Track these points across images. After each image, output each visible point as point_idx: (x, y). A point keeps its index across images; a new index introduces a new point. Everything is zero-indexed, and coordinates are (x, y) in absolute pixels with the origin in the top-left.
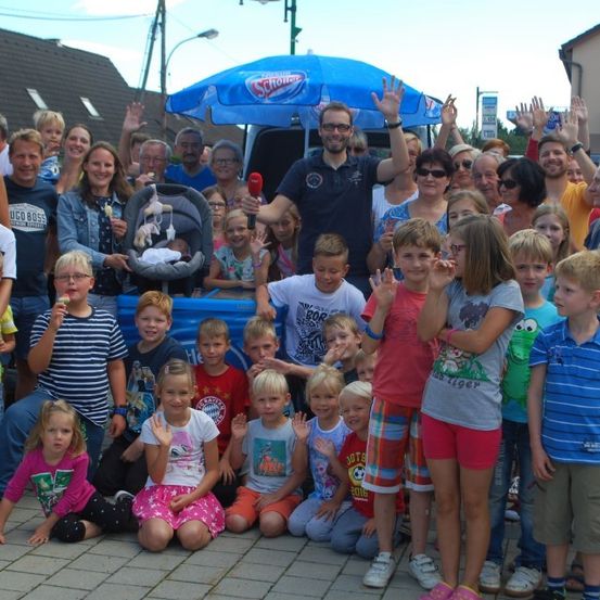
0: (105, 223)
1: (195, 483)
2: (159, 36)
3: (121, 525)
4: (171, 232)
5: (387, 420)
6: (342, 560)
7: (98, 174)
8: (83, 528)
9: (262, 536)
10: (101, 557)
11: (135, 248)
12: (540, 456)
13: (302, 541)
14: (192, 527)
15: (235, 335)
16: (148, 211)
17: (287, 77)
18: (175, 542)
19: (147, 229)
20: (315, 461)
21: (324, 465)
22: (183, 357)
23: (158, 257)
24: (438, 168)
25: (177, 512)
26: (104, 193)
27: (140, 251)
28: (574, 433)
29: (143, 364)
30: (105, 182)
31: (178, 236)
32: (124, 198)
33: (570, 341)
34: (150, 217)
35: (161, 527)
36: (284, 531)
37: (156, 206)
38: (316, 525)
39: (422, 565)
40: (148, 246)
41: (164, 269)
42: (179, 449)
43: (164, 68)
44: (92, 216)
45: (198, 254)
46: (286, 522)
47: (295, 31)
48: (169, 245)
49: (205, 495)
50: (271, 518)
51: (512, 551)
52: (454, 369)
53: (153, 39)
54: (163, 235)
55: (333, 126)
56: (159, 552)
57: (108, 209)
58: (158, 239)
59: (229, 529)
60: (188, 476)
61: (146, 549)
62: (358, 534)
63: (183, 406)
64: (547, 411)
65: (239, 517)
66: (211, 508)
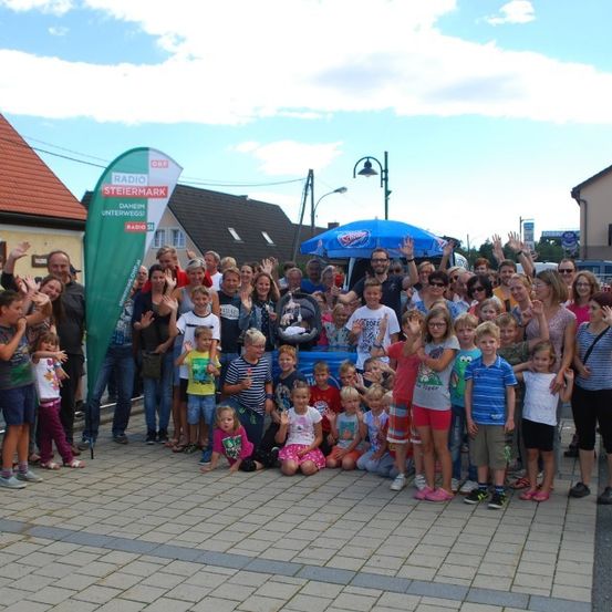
0: (265, 313)
1: (309, 443)
2: (309, 192)
3: (272, 463)
4: (300, 318)
5: (397, 407)
6: (382, 480)
7: (263, 289)
8: (255, 465)
9: (344, 470)
10: (263, 479)
11: (281, 326)
12: (471, 422)
13: (363, 473)
14: (308, 464)
15: (332, 370)
16: (288, 307)
17: (360, 234)
18: (299, 471)
19: (287, 316)
20: (371, 432)
21: (375, 434)
22: (305, 381)
23: (293, 331)
24: (440, 281)
25: (301, 457)
26: (265, 299)
27: (284, 328)
28: (487, 410)
29: (283, 384)
30: (265, 293)
31: (303, 319)
32: (275, 300)
33: (483, 366)
34: (289, 310)
35: (293, 464)
36: (354, 467)
37: (292, 304)
38: (370, 464)
39: (419, 480)
40: (288, 326)
41: (297, 338)
42: (302, 427)
43: (313, 212)
44: (259, 310)
45: (314, 330)
46: (355, 463)
47: (388, 193)
48: (299, 325)
49: (315, 449)
50: (347, 461)
51: (464, 474)
52: (427, 379)
53: (306, 195)
54: (296, 319)
55: (377, 260)
56: (291, 475)
57: (267, 306)
58: (293, 322)
59: (328, 467)
60: (305, 439)
61: (285, 474)
62: (390, 467)
63: (303, 404)
64: (474, 400)
65: (332, 461)
66: (318, 456)
